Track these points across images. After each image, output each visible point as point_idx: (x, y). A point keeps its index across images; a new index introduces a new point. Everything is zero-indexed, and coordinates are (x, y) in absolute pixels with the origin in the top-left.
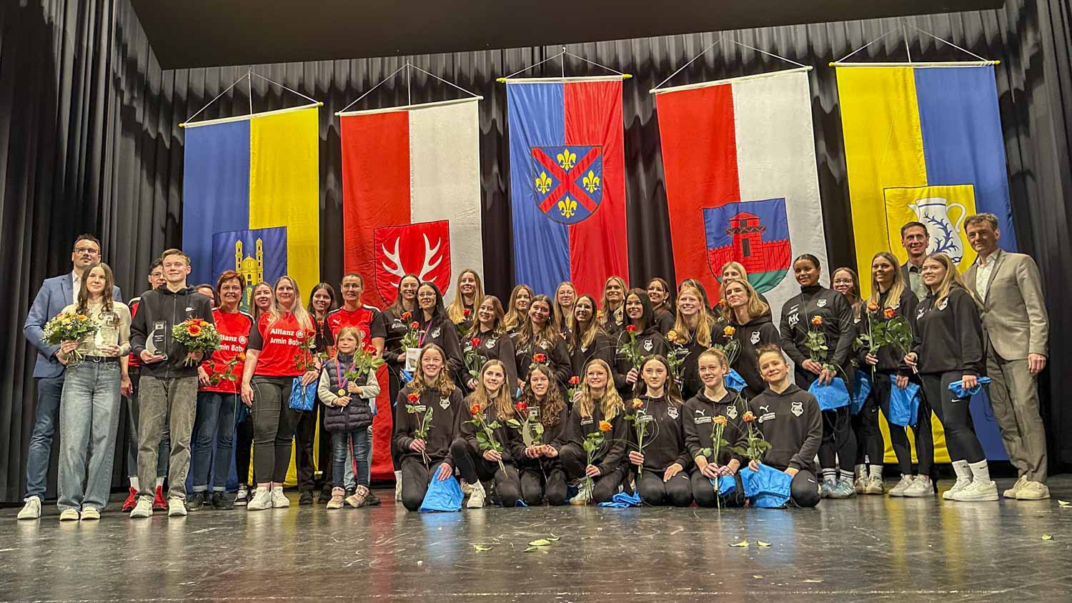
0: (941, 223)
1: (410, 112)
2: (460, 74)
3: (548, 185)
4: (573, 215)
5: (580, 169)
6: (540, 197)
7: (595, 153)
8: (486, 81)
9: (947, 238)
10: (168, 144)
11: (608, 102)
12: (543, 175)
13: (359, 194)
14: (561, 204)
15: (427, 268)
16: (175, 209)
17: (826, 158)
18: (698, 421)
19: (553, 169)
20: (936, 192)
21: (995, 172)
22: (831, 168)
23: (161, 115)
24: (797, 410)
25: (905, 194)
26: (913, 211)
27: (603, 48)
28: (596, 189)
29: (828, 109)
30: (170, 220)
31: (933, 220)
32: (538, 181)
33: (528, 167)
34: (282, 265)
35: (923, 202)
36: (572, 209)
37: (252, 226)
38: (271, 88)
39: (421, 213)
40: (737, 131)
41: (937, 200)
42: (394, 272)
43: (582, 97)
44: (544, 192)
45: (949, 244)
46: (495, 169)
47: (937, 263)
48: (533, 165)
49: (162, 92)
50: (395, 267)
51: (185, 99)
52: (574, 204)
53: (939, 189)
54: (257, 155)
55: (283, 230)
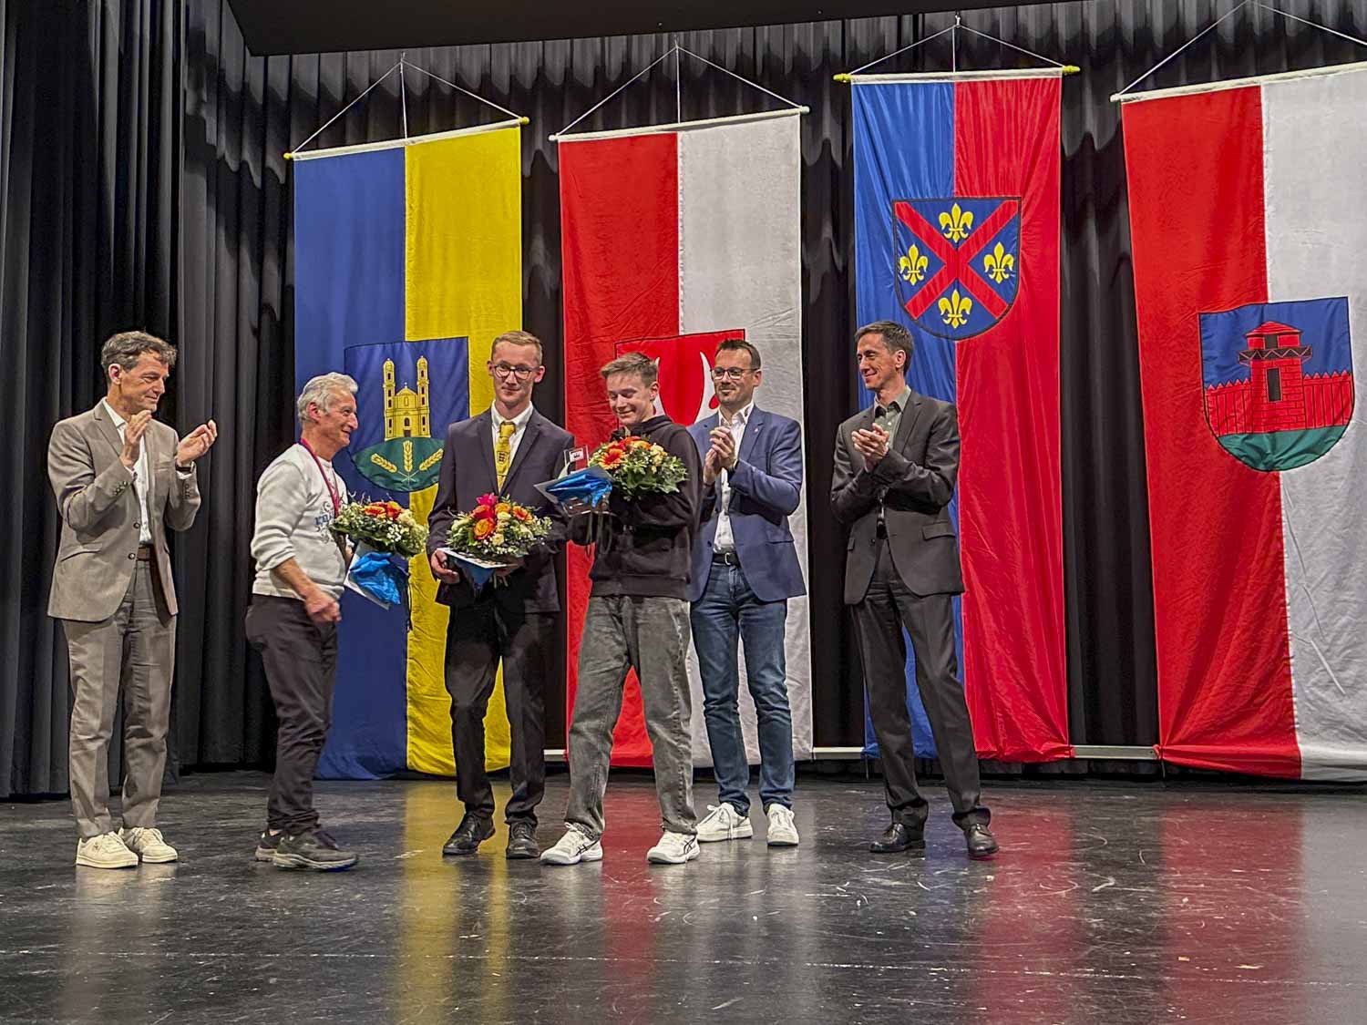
1: (680, 135)
3: (921, 268)
4: (964, 322)
5: (980, 239)
6: (907, 291)
7: (1006, 213)
8: (811, 67)
10: (257, 181)
11: (1033, 118)
12: (914, 251)
13: (590, 281)
14: (943, 304)
16: (273, 295)
19: (932, 240)
23: (246, 128)
27: (1030, 15)
28: (1006, 276)
30: (266, 317)
32: (903, 262)
33: (887, 238)
34: (460, 404)
36: (964, 311)
37: (409, 336)
38: (432, 84)
39: (694, 319)
40: (1267, 174)
43: (986, 107)
44: (913, 282)
46: (827, 232)
48: (895, 234)
49: (245, 86)
51: (284, 98)
52: (967, 304)
54: (416, 210)
55: (461, 343)
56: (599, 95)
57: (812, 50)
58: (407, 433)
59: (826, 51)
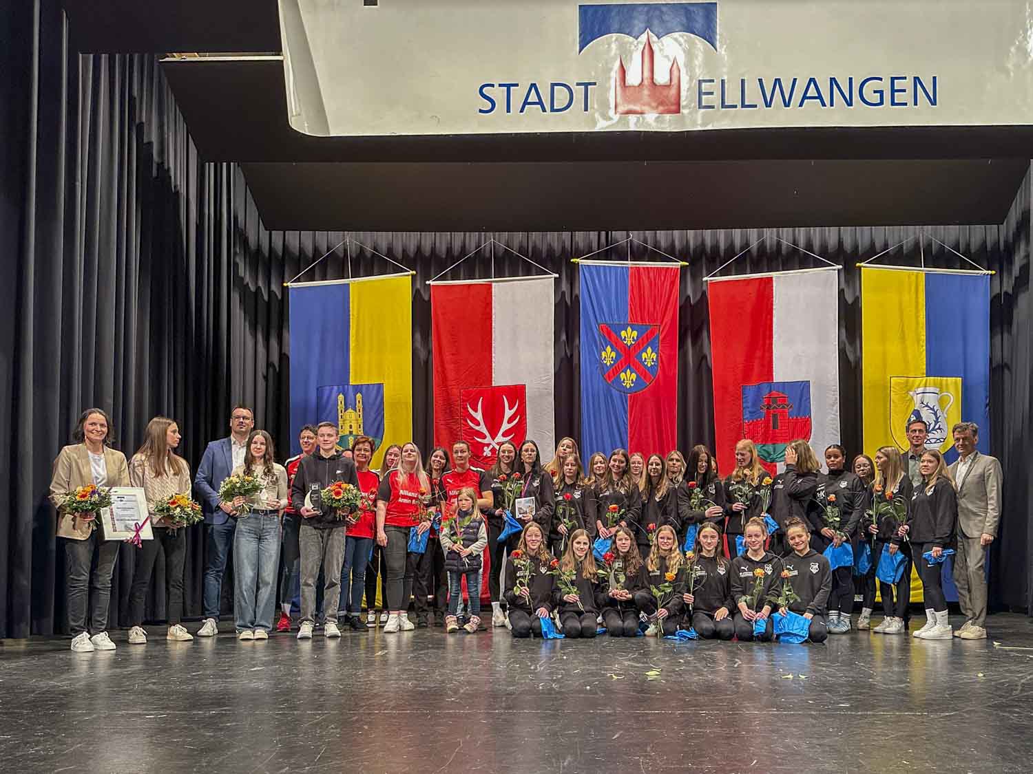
0: (933, 409)
1: (494, 284)
2: (534, 248)
3: (612, 357)
4: (632, 385)
5: (640, 345)
6: (606, 370)
7: (652, 333)
8: (557, 255)
9: (936, 422)
10: (266, 298)
11: (666, 287)
12: (609, 349)
13: (448, 357)
14: (622, 375)
15: (505, 426)
16: (275, 358)
17: (845, 344)
18: (742, 575)
19: (617, 344)
20: (932, 381)
21: (980, 368)
22: (848, 354)
23: (260, 269)
24: (814, 568)
25: (907, 382)
26: (912, 398)
27: (662, 236)
28: (653, 364)
29: (850, 300)
30: (271, 370)
31: (927, 406)
32: (603, 354)
33: (595, 340)
34: (379, 418)
35: (920, 390)
36: (632, 380)
37: (352, 382)
38: (362, 251)
39: (501, 377)
40: (775, 319)
41: (932, 389)
42: (477, 428)
43: (644, 279)
44: (608, 364)
45: (937, 427)
46: (564, 337)
47: (932, 459)
48: (600, 340)
49: (259, 247)
50: (478, 424)
51: (281, 254)
52: (634, 376)
53: (934, 380)
54: (356, 316)
55: (380, 386)
56: (449, 263)
57: (556, 246)
58: (351, 433)
59: (563, 248)
